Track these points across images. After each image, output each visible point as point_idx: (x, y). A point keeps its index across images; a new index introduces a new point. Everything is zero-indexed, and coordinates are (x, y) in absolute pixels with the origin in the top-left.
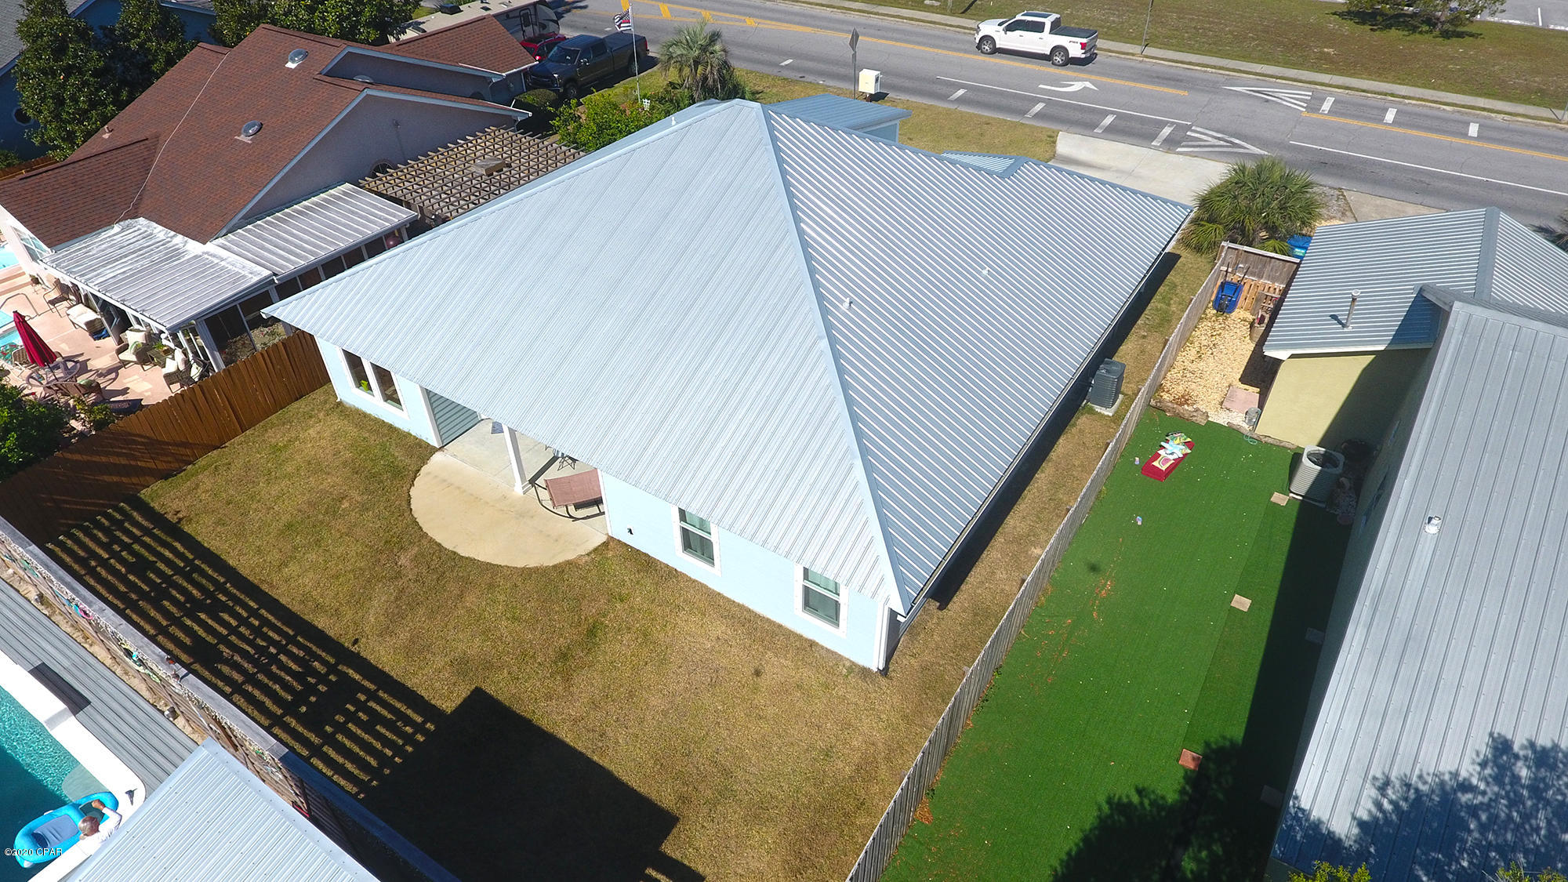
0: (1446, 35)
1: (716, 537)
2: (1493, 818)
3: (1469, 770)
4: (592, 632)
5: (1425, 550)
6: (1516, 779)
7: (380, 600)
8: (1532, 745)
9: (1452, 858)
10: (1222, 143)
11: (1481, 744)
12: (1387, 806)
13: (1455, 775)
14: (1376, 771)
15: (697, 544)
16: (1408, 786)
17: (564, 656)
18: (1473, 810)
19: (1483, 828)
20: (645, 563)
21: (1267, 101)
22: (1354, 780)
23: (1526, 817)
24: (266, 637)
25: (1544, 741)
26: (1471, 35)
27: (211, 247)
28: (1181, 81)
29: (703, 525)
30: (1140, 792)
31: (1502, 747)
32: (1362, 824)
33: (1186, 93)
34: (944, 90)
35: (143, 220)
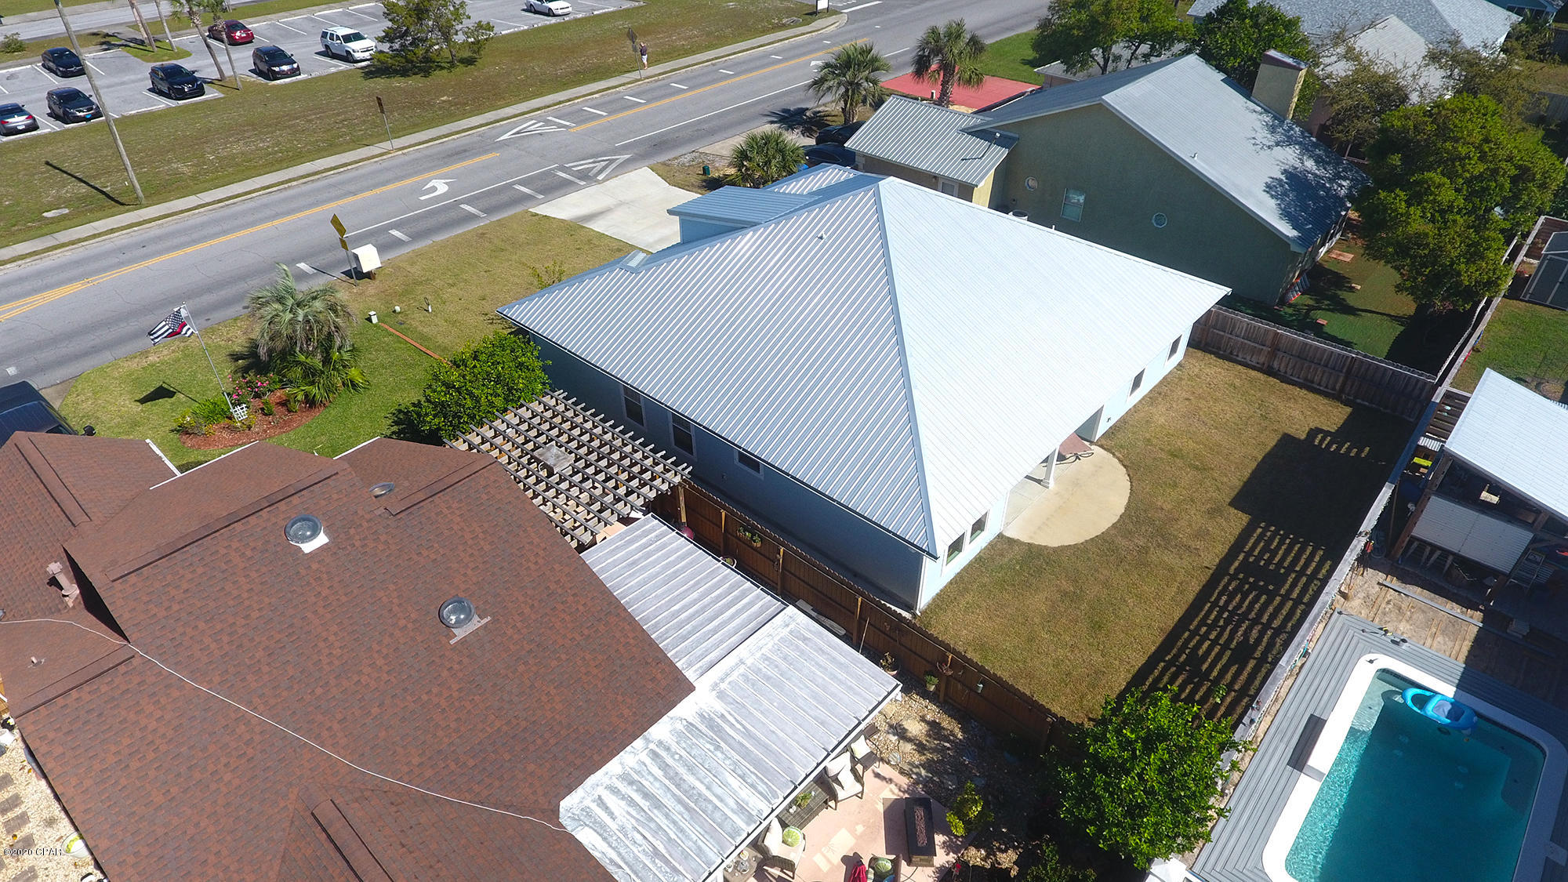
4: (1175, 455)
10: (603, 163)
21: (539, 134)
24: (1217, 619)
33: (497, 154)
34: (382, 239)
35: (563, 804)
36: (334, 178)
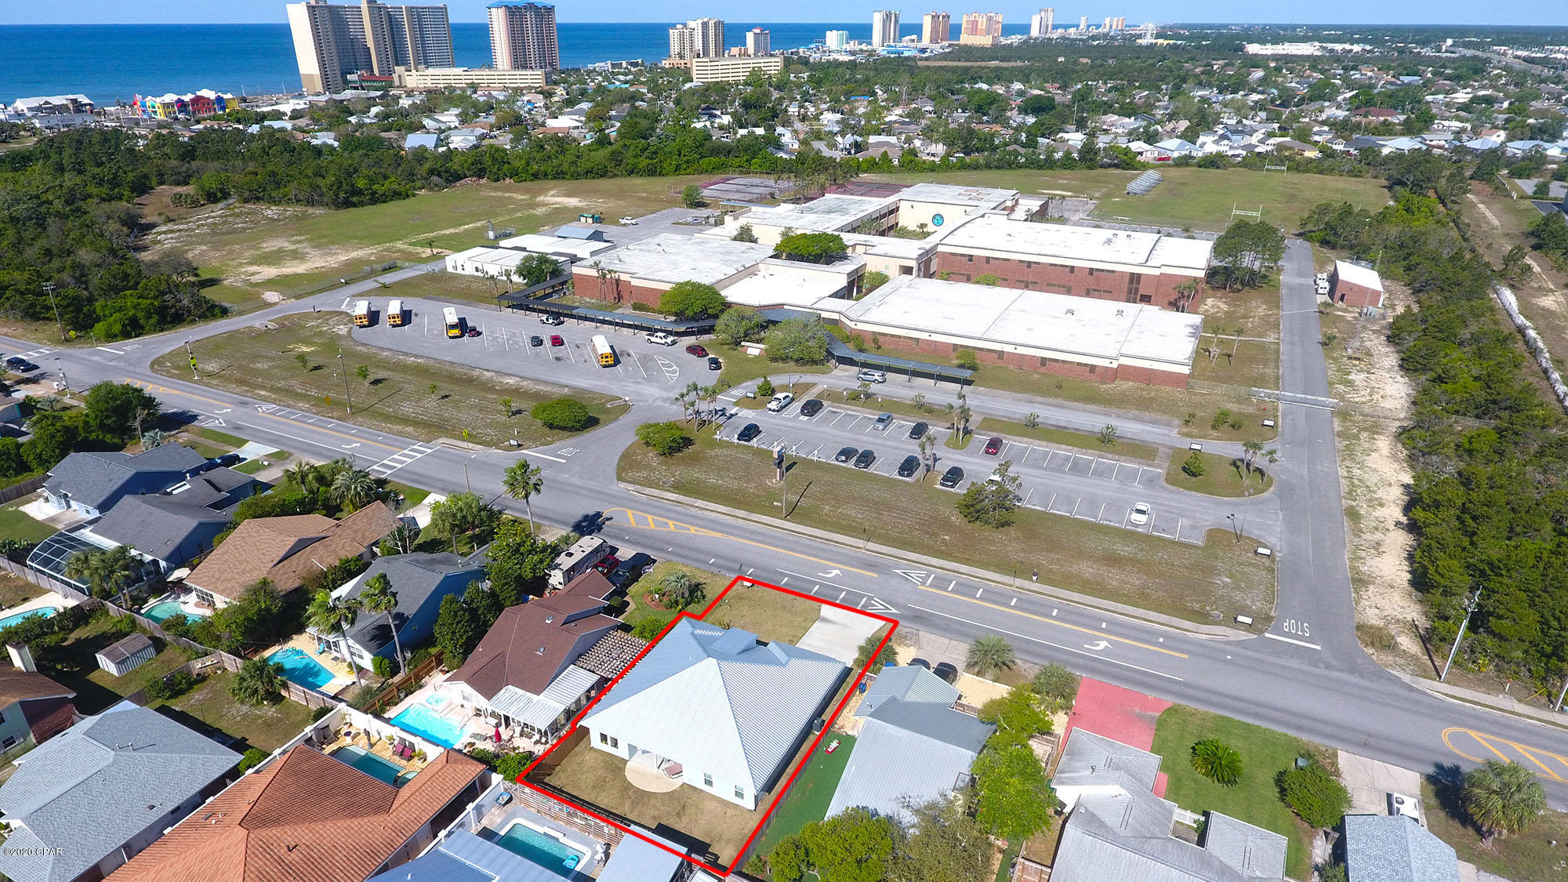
1: (714, 780)
4: (684, 807)
7: (627, 804)
10: (882, 607)
15: (709, 782)
17: (678, 813)
20: (694, 789)
21: (907, 579)
27: (541, 697)
29: (710, 777)
33: (877, 576)
34: (780, 578)
35: (510, 687)
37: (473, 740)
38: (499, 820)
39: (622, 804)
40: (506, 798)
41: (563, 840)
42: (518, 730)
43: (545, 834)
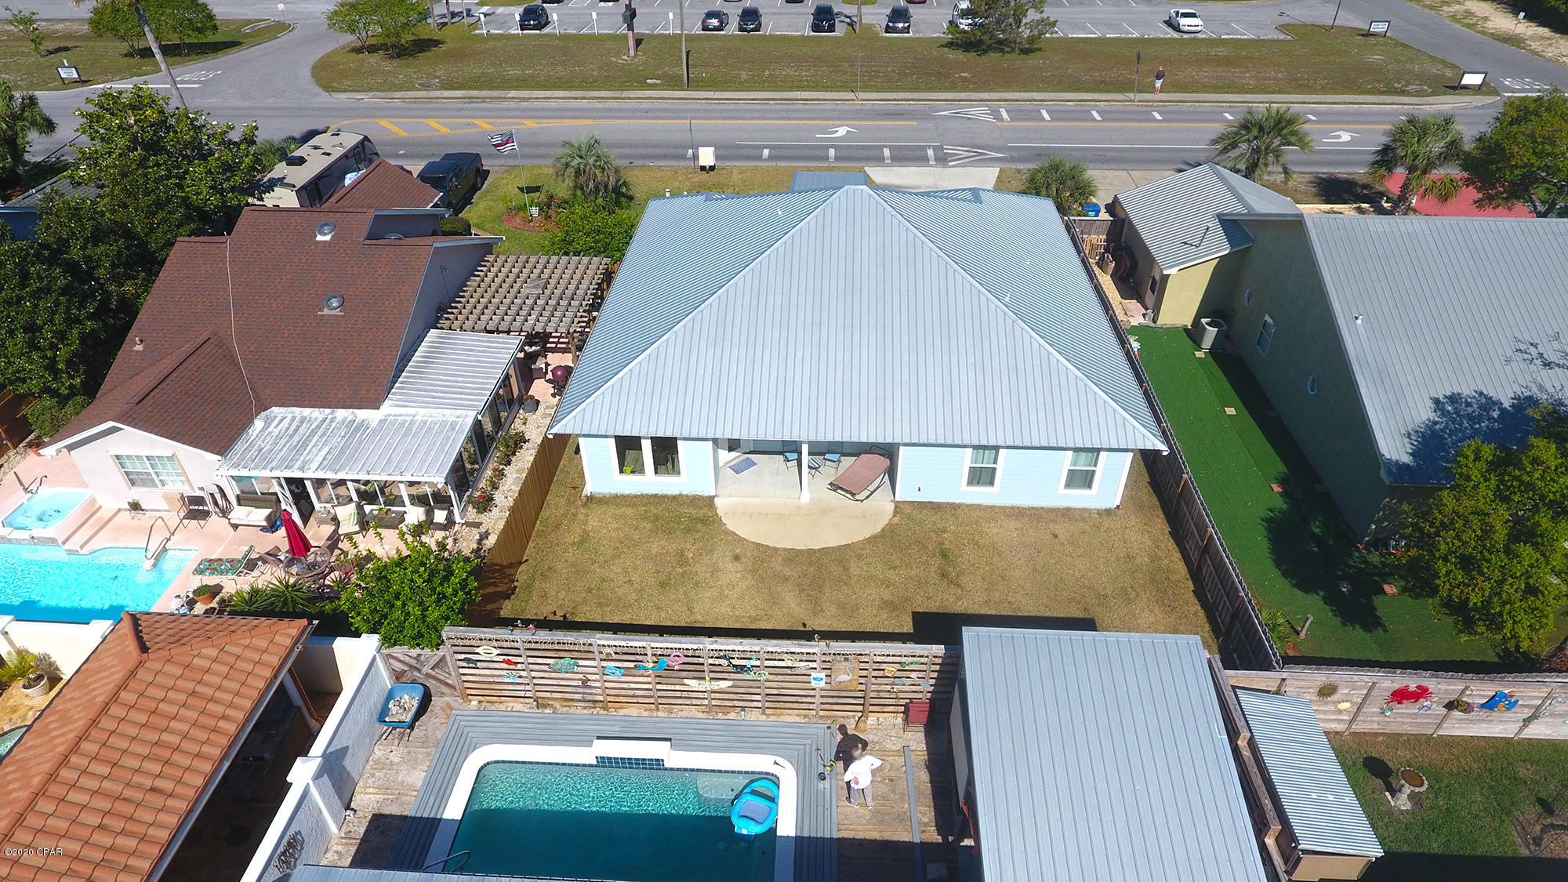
0: (1026, 52)
2: (1451, 430)
3: (1432, 416)
4: (945, 555)
5: (1362, 331)
6: (1448, 411)
8: (1446, 397)
9: (1448, 453)
10: (972, 154)
11: (1430, 404)
12: (1416, 443)
13: (1429, 420)
14: (1403, 432)
16: (1417, 431)
17: (944, 574)
18: (1442, 430)
19: (1450, 435)
20: (933, 507)
21: (970, 119)
22: (1398, 438)
23: (1461, 424)
25: (1449, 394)
26: (1038, 50)
27: (387, 408)
28: (900, 114)
30: (1270, 510)
31: (1437, 401)
32: (1411, 454)
33: (915, 123)
34: (754, 152)
35: (274, 409)
36: (799, 106)
37: (211, 580)
38: (417, 777)
39: (774, 600)
40: (410, 700)
41: (675, 759)
42: (347, 514)
43: (604, 762)
